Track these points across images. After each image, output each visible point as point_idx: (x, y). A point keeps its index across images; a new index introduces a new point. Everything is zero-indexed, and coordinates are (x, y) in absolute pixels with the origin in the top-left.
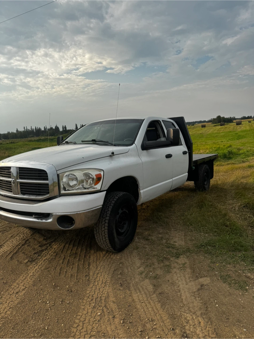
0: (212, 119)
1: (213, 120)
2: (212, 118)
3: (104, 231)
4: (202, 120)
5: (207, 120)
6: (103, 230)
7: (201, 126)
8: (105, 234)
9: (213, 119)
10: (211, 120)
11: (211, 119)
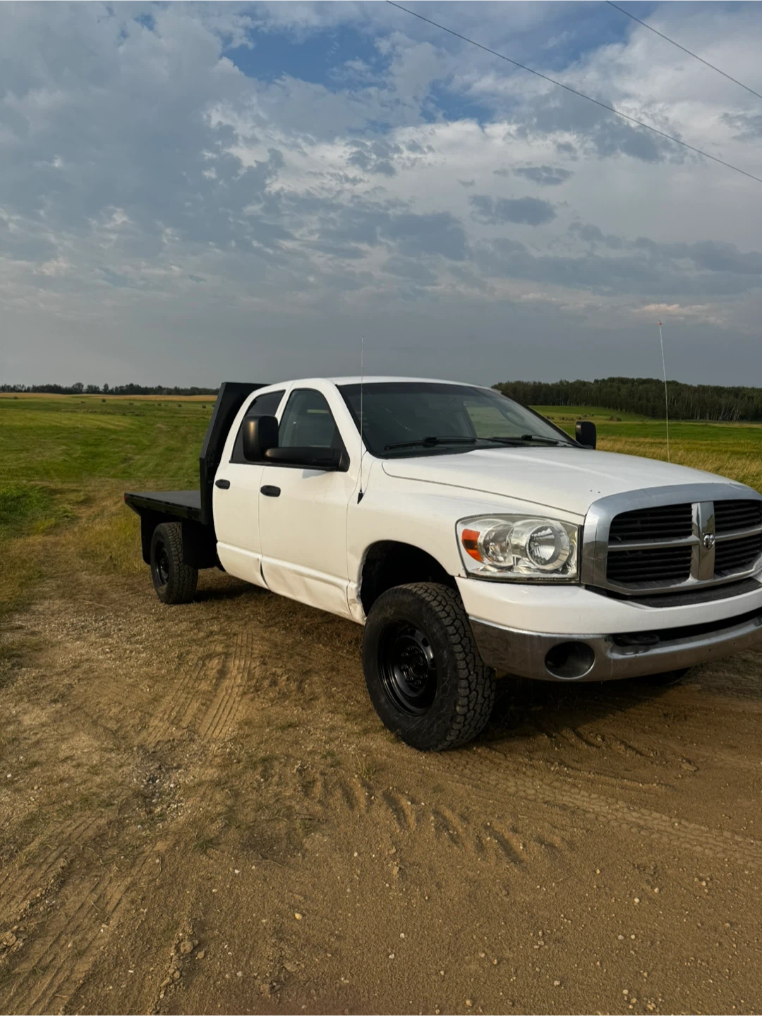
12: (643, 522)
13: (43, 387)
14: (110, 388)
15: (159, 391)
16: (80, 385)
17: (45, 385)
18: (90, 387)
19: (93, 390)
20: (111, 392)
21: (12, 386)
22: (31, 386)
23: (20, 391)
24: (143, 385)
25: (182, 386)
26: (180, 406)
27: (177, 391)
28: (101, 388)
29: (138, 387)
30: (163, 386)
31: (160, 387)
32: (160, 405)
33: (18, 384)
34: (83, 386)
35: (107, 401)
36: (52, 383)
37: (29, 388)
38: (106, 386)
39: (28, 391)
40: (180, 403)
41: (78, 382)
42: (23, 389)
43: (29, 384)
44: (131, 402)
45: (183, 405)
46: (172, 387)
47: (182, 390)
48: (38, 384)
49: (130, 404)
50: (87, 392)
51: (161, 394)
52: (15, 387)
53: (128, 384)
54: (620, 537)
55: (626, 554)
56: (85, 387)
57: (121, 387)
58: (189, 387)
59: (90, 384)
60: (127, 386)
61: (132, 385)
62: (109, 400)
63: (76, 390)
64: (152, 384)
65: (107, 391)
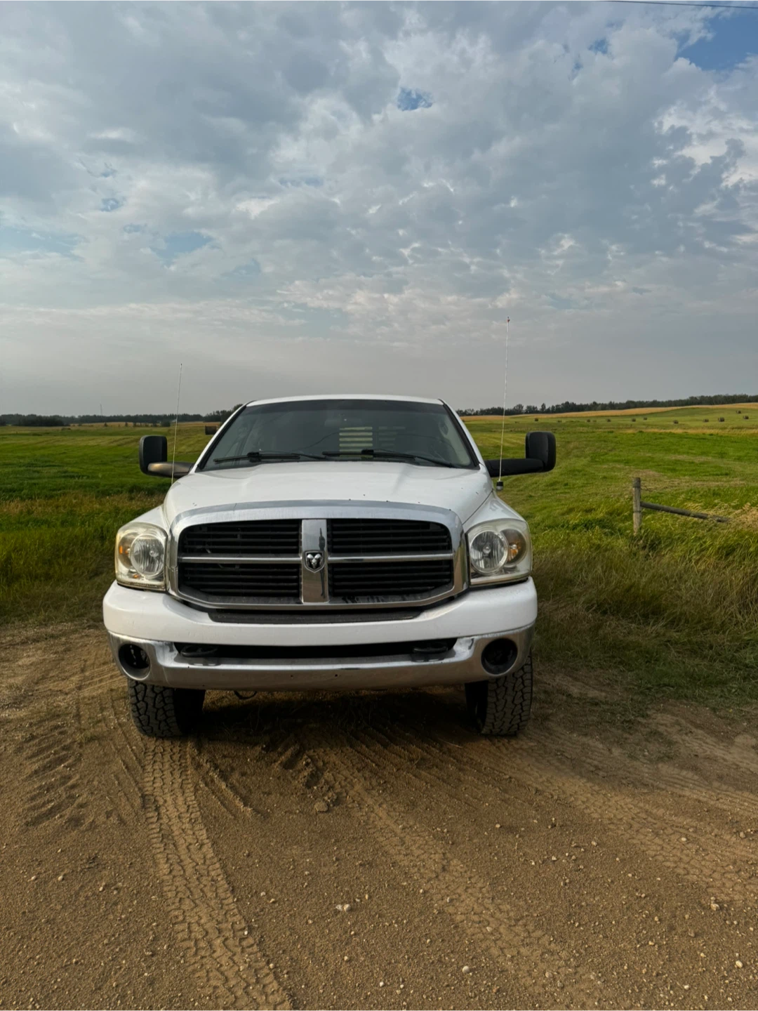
0: (218, 412)
1: (221, 414)
2: (218, 410)
3: (522, 677)
4: (191, 413)
5: (204, 415)
6: (518, 677)
7: (204, 428)
8: (523, 685)
9: (222, 412)
10: (216, 414)
11: (215, 411)
12: (243, 536)
13: (488, 410)
14: (547, 407)
15: (594, 407)
16: (520, 406)
17: (490, 408)
18: (529, 407)
19: (532, 410)
20: (548, 412)
21: (464, 411)
22: (479, 410)
23: (470, 415)
24: (578, 403)
25: (617, 401)
26: (609, 421)
27: (612, 406)
28: (539, 408)
29: (574, 405)
30: (598, 402)
31: (595, 403)
32: (589, 421)
33: (469, 408)
34: (522, 407)
35: (539, 420)
36: (496, 407)
37: (477, 412)
38: (543, 406)
39: (476, 414)
40: (609, 418)
41: (518, 404)
42: (473, 413)
43: (477, 409)
44: (560, 420)
45: (612, 419)
46: (607, 402)
47: (617, 404)
48: (485, 408)
49: (559, 421)
50: (526, 413)
51: (595, 410)
52: (466, 411)
53: (564, 402)
54: (210, 550)
55: (219, 567)
56: (525, 408)
57: (557, 406)
58: (624, 401)
59: (529, 405)
60: (563, 404)
61: (567, 403)
62: (541, 419)
63: (516, 411)
64: (589, 402)
65: (544, 411)
